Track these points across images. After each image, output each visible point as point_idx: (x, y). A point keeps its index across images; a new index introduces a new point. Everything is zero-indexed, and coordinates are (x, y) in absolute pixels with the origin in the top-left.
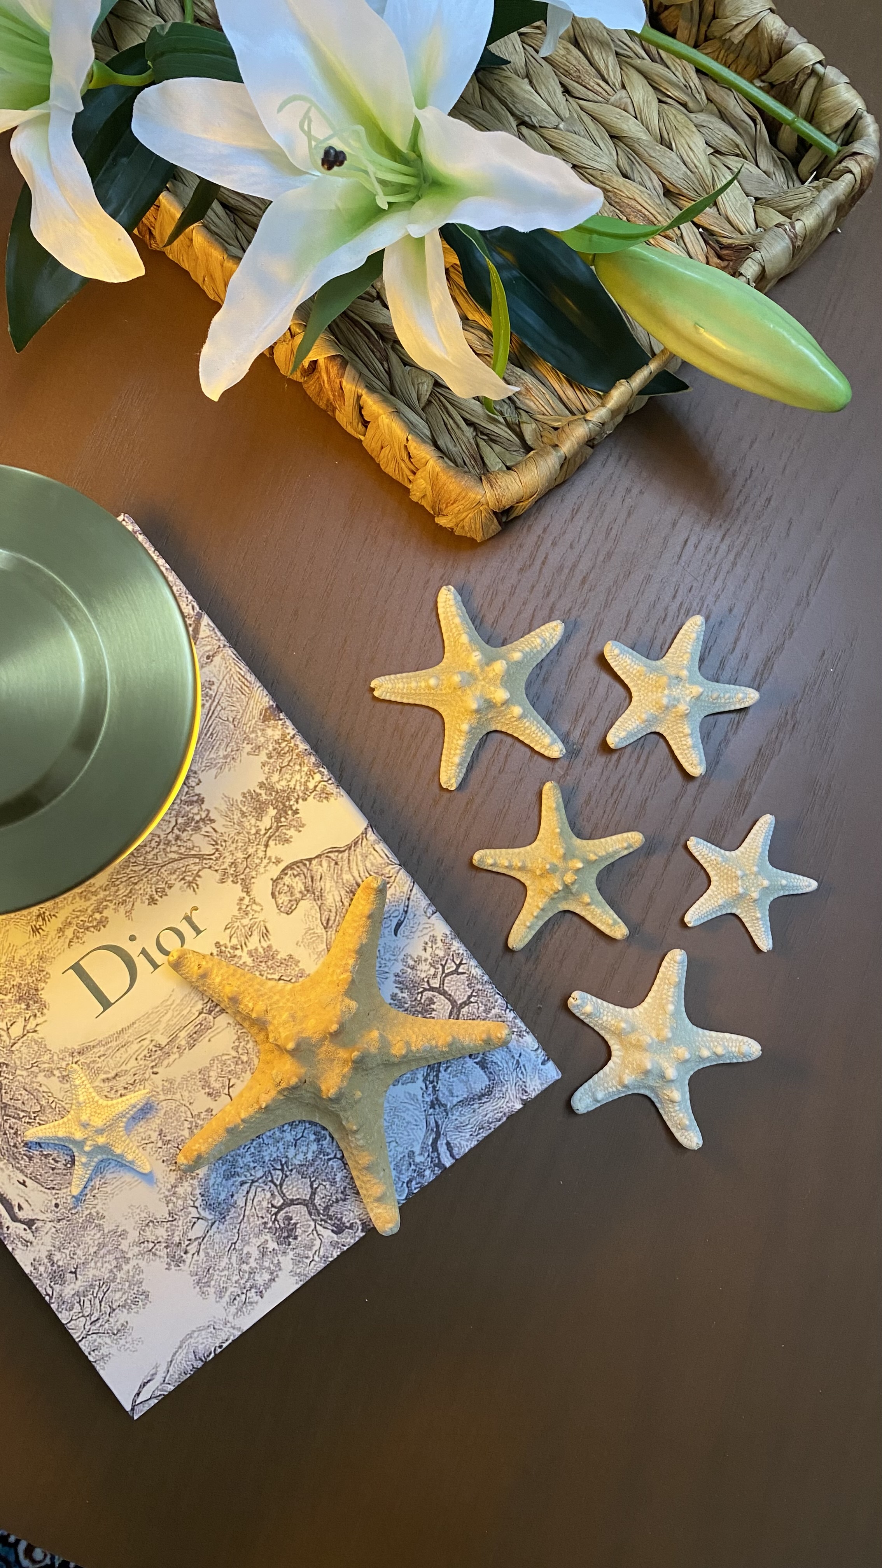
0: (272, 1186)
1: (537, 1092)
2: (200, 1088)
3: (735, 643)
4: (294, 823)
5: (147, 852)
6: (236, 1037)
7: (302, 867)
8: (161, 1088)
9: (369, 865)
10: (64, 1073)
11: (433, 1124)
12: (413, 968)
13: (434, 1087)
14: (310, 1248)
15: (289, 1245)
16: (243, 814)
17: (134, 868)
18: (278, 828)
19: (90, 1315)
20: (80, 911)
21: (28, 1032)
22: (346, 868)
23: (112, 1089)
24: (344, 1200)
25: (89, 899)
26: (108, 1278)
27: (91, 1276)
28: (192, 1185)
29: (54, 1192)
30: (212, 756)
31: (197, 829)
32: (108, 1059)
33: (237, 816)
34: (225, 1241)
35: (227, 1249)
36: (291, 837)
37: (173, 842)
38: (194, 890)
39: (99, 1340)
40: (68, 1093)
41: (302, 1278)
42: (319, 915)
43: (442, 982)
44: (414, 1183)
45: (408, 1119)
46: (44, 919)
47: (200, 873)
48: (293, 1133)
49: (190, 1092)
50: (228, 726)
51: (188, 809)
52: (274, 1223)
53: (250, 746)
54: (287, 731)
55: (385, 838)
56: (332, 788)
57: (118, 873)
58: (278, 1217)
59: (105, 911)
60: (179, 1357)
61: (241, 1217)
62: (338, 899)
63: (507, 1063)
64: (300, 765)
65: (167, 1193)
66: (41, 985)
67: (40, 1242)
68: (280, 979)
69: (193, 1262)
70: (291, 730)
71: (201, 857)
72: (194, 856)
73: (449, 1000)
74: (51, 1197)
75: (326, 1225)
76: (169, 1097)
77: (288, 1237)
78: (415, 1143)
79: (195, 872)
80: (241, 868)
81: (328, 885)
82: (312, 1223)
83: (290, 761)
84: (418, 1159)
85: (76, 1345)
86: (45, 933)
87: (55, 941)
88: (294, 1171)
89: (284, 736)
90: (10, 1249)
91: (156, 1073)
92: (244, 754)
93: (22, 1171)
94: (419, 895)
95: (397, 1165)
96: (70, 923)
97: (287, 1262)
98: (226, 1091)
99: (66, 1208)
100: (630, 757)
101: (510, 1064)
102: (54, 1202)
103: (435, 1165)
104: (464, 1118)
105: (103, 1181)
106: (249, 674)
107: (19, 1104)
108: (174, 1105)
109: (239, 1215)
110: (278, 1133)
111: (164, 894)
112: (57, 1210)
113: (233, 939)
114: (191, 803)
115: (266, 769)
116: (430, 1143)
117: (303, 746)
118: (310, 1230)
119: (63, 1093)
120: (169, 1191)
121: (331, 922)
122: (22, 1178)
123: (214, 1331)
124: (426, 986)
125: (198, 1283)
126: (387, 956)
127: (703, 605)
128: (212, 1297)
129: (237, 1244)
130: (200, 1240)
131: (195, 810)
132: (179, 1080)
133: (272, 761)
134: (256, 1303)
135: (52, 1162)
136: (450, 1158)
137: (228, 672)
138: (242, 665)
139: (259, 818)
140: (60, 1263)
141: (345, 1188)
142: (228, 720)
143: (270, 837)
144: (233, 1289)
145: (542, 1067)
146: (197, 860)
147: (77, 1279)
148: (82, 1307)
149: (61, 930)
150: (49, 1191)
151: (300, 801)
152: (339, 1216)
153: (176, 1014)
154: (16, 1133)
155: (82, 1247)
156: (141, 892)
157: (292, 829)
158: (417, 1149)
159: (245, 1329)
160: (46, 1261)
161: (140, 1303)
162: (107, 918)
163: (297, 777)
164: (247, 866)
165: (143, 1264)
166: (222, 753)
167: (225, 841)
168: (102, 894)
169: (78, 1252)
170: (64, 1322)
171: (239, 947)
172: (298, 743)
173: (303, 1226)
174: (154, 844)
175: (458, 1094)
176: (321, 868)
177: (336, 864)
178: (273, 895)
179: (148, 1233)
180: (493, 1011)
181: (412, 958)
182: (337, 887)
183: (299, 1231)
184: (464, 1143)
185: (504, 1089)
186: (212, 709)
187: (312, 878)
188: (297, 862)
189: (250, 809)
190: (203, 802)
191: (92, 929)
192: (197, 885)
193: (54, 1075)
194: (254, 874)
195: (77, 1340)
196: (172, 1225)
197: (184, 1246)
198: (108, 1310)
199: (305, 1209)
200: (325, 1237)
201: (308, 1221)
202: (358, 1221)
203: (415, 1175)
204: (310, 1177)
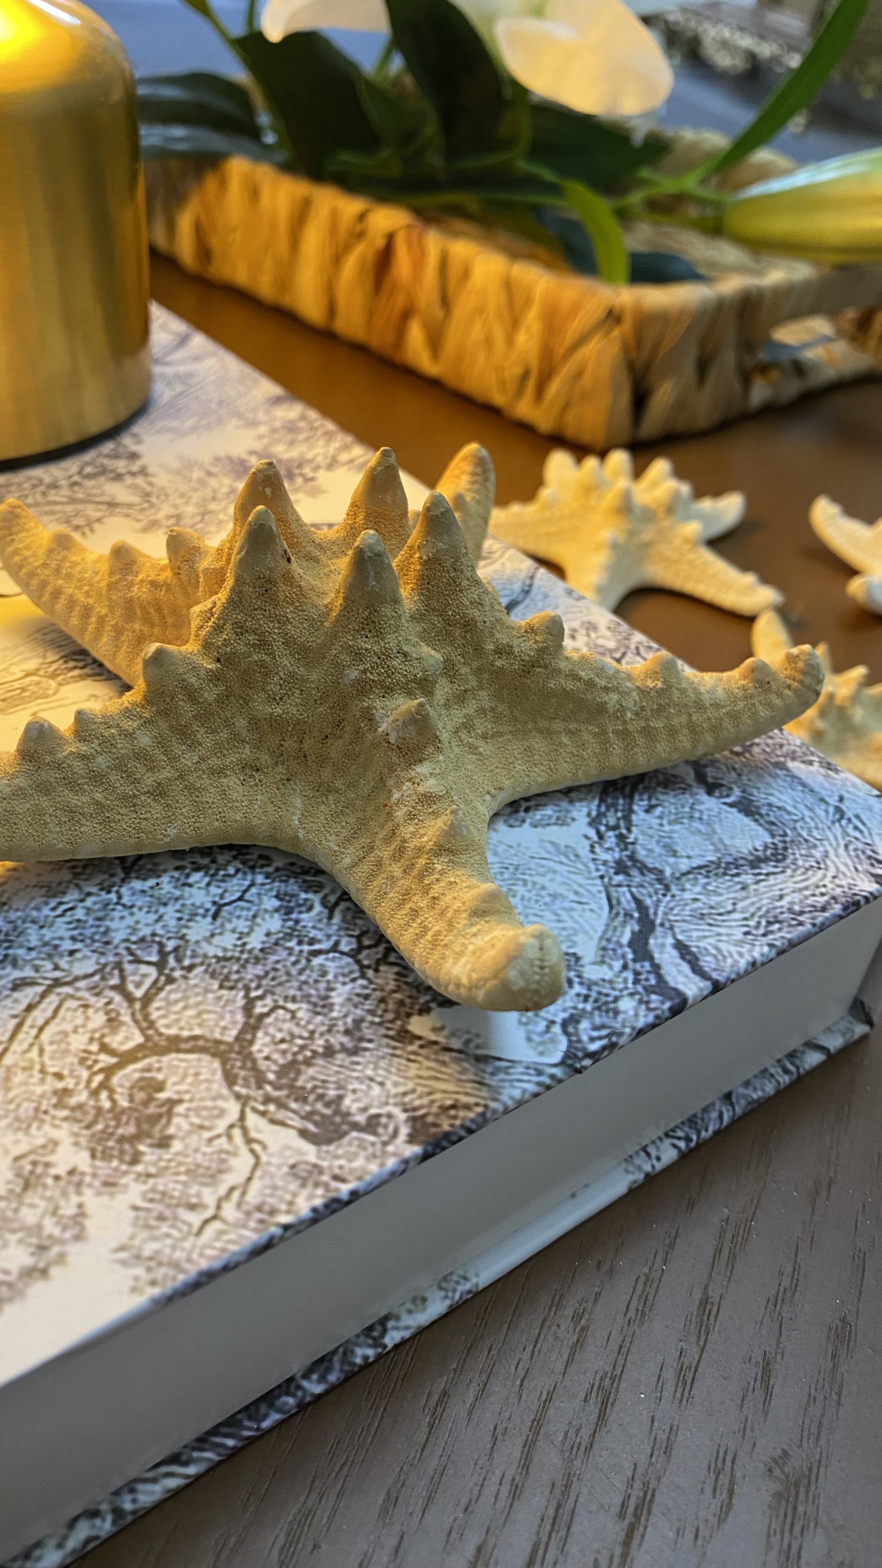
0: (118, 999)
11: (628, 903)
13: (621, 838)
14: (212, 1176)
15: (135, 1163)
16: (213, 473)
24: (355, 1052)
30: (172, 425)
31: (120, 479)
33: (200, 473)
37: (66, 487)
41: (160, 1273)
44: (584, 1025)
47: (107, 518)
48: (215, 891)
50: (209, 406)
52: (95, 1093)
54: (311, 414)
58: (115, 1080)
63: (811, 810)
75: (281, 1115)
77: (136, 1138)
78: (579, 939)
82: (233, 1108)
84: (595, 971)
88: (199, 970)
89: (302, 418)
92: (230, 427)
97: (111, 1214)
101: (821, 810)
103: (649, 990)
104: (716, 899)
110: (168, 886)
114: (117, 457)
115: (265, 441)
116: (625, 941)
118: (222, 1125)
131: (124, 462)
133: (277, 435)
136: (697, 979)
137: (224, 370)
142: (210, 402)
146: (104, 507)
151: (321, 471)
157: (301, 495)
158: (588, 951)
163: (320, 450)
164: (201, 521)
172: (328, 424)
173: (197, 1111)
175: (692, 852)
183: (179, 1124)
184: (729, 948)
185: (817, 854)
199: (216, 1064)
200: (273, 1147)
201: (220, 1096)
202: (397, 1112)
203: (589, 1007)
204: (247, 989)
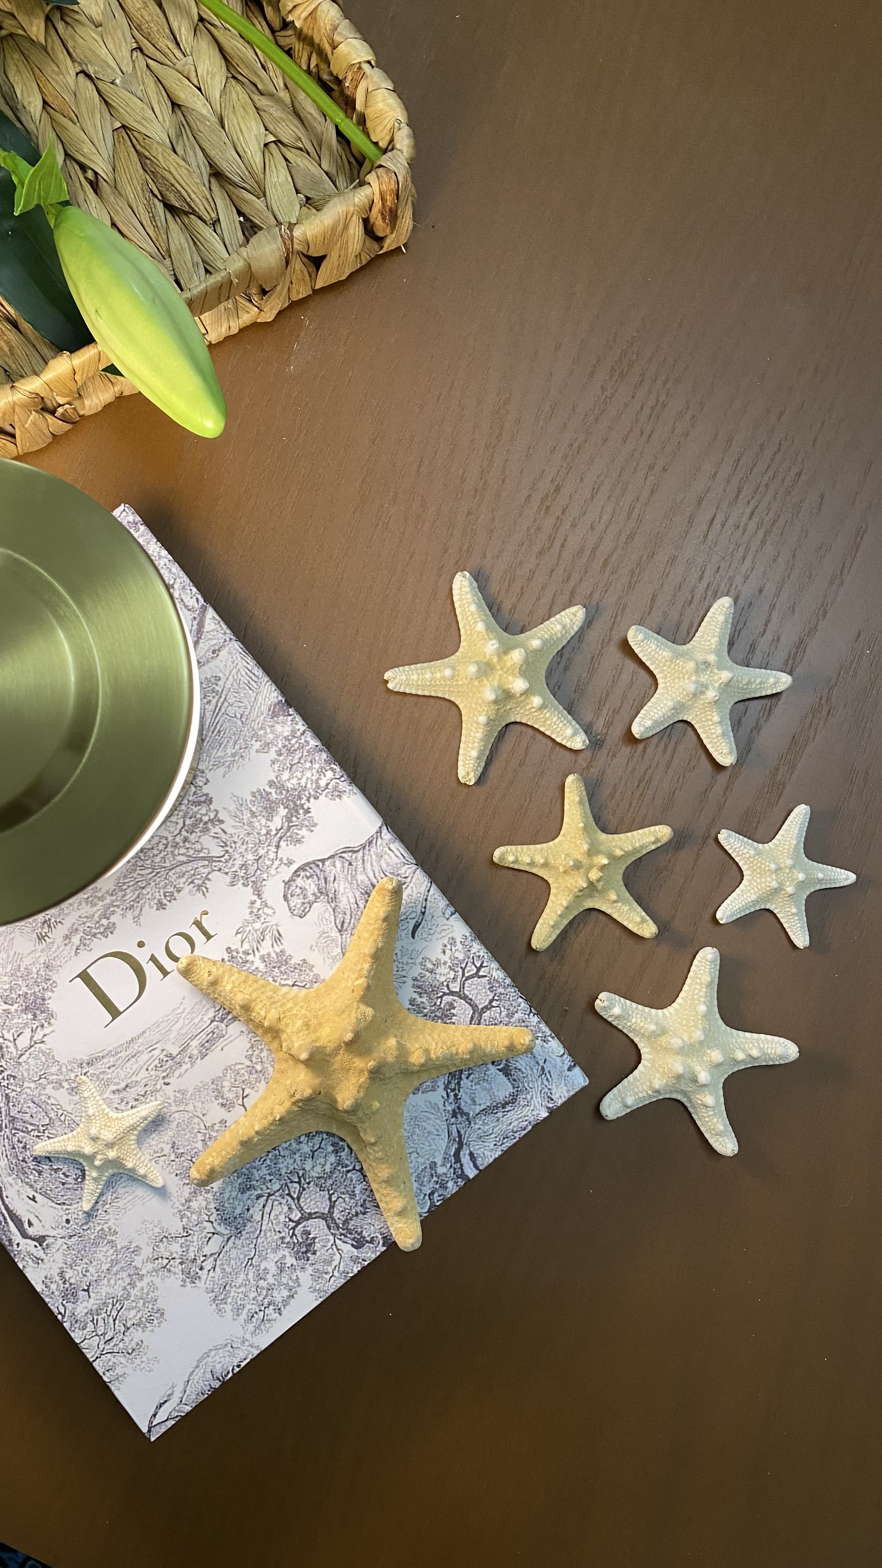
0: (289, 1199)
1: (564, 1100)
2: (213, 1099)
3: (766, 625)
4: (306, 823)
5: (154, 855)
6: (249, 1045)
7: (315, 869)
8: (173, 1099)
9: (384, 866)
10: (73, 1085)
11: (455, 1134)
12: (431, 972)
13: (456, 1095)
14: (329, 1263)
15: (308, 1260)
16: (253, 814)
17: (141, 872)
18: (289, 828)
19: (104, 1334)
20: (86, 917)
21: (36, 1043)
22: (360, 869)
23: (122, 1101)
24: (364, 1213)
25: (96, 905)
26: (121, 1296)
27: (104, 1294)
28: (206, 1199)
29: (65, 1207)
30: (219, 754)
31: (206, 830)
32: (119, 1069)
33: (247, 816)
34: (242, 1256)
35: (244, 1265)
36: (303, 837)
37: (182, 845)
38: (204, 894)
39: (113, 1360)
40: (77, 1106)
41: (322, 1294)
42: (333, 918)
43: (463, 986)
44: (436, 1195)
45: (429, 1128)
46: (49, 926)
47: (210, 876)
48: (310, 1144)
49: (203, 1103)
50: (236, 723)
51: (196, 809)
52: (292, 1237)
53: (259, 743)
54: (297, 727)
55: (401, 836)
56: (344, 785)
57: (125, 877)
58: (296, 1232)
59: (112, 917)
60: (196, 1377)
61: (258, 1232)
62: (352, 900)
63: (532, 1069)
64: (311, 762)
65: (181, 1207)
66: (48, 994)
67: (52, 1259)
68: (294, 985)
69: (209, 1278)
70: (301, 726)
71: (210, 859)
72: (203, 858)
73: (470, 1005)
74: (62, 1213)
75: (346, 1239)
76: (182, 1108)
77: (306, 1252)
78: (437, 1154)
79: (204, 875)
80: (252, 870)
81: (342, 886)
82: (332, 1238)
83: (300, 758)
84: (441, 1170)
85: (90, 1364)
86: (50, 941)
87: (61, 949)
88: (312, 1184)
89: (293, 733)
90: (21, 1266)
91: (168, 1084)
92: (253, 752)
93: (31, 1186)
94: (436, 896)
95: (418, 1177)
96: (77, 930)
97: (305, 1277)
98: (240, 1102)
99: (77, 1224)
100: (657, 746)
101: (535, 1071)
102: (65, 1218)
103: (458, 1177)
104: (487, 1127)
105: (115, 1195)
106: (256, 668)
107: (27, 1117)
108: (187, 1117)
109: (256, 1230)
110: (294, 1145)
111: (172, 898)
112: (67, 1226)
113: (244, 944)
114: (199, 803)
115: (276, 766)
116: (452, 1154)
117: (314, 742)
118: (329, 1245)
119: (72, 1106)
120: (183, 1205)
121: (346, 925)
122: (31, 1193)
123: (231, 1350)
124: (446, 990)
125: (214, 1300)
126: (405, 960)
127: (731, 585)
128: (229, 1315)
129: (254, 1260)
130: (216, 1256)
131: (203, 811)
132: (191, 1091)
133: (282, 758)
134: (275, 1320)
135: (62, 1176)
136: (474, 1169)
137: (235, 667)
138: (249, 659)
139: (269, 818)
140: (72, 1281)
141: (365, 1201)
142: (235, 716)
143: (281, 838)
144: (252, 1307)
145: (569, 1073)
146: (206, 863)
147: (89, 1297)
148: (96, 1326)
149: (67, 937)
150: (60, 1207)
151: (312, 799)
152: (359, 1230)
153: (187, 1022)
154: (24, 1147)
155: (94, 1263)
156: (149, 896)
157: (304, 829)
158: (439, 1160)
159: (263, 1347)
160: (58, 1278)
161: (155, 1322)
162: (114, 924)
163: (308, 774)
164: (258, 868)
165: (157, 1281)
166: (229, 751)
167: (235, 842)
168: (109, 899)
169: (90, 1269)
170: (77, 1341)
171: (251, 951)
172: (309, 739)
173: (322, 1240)
174: (161, 847)
175: (481, 1102)
176: (335, 869)
177: (350, 864)
178: (285, 897)
179: (162, 1249)
180: (516, 1016)
181: (430, 961)
182: (351, 888)
183: (317, 1246)
184: (487, 1153)
185: (529, 1097)
186: (219, 705)
187: (325, 879)
188: (309, 863)
189: (260, 809)
190: (211, 802)
191: (99, 936)
192: (207, 888)
193: (63, 1087)
194: (265, 876)
195: (91, 1360)
196: (186, 1240)
197: (199, 1262)
198: (122, 1329)
199: (324, 1223)
200: (345, 1251)
201: (327, 1235)
202: (378, 1235)
203: (438, 1186)
204: (329, 1191)
